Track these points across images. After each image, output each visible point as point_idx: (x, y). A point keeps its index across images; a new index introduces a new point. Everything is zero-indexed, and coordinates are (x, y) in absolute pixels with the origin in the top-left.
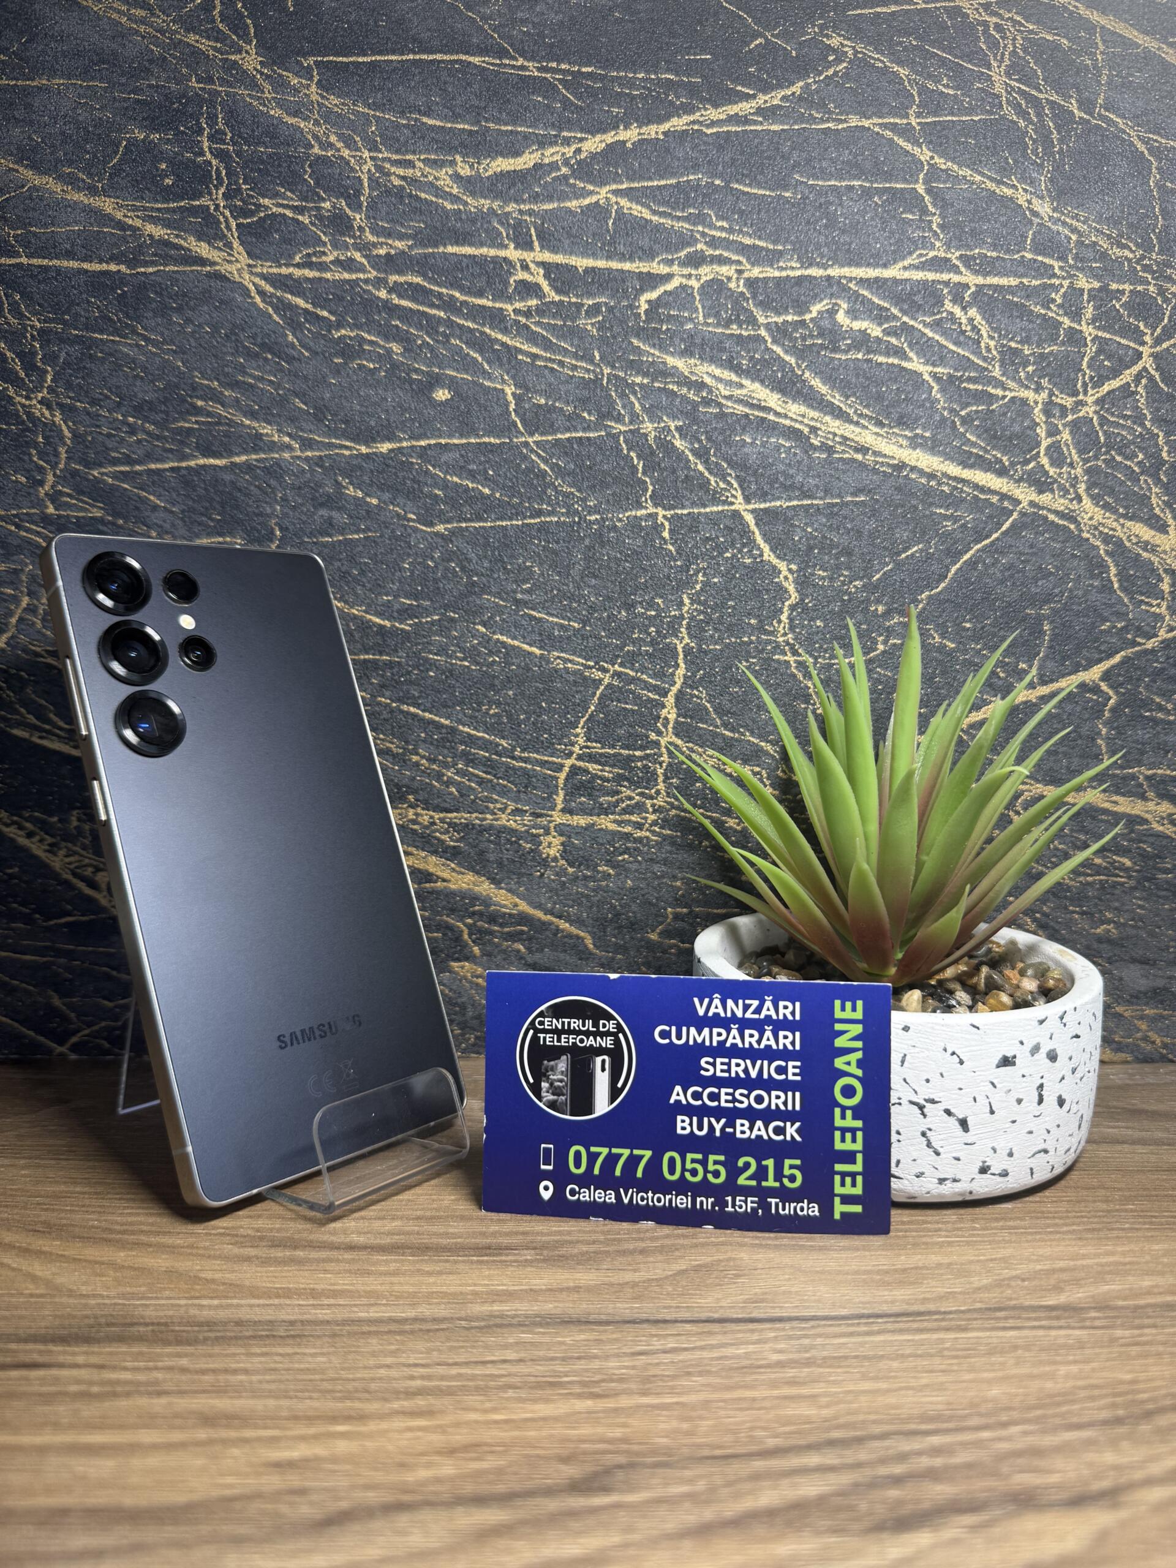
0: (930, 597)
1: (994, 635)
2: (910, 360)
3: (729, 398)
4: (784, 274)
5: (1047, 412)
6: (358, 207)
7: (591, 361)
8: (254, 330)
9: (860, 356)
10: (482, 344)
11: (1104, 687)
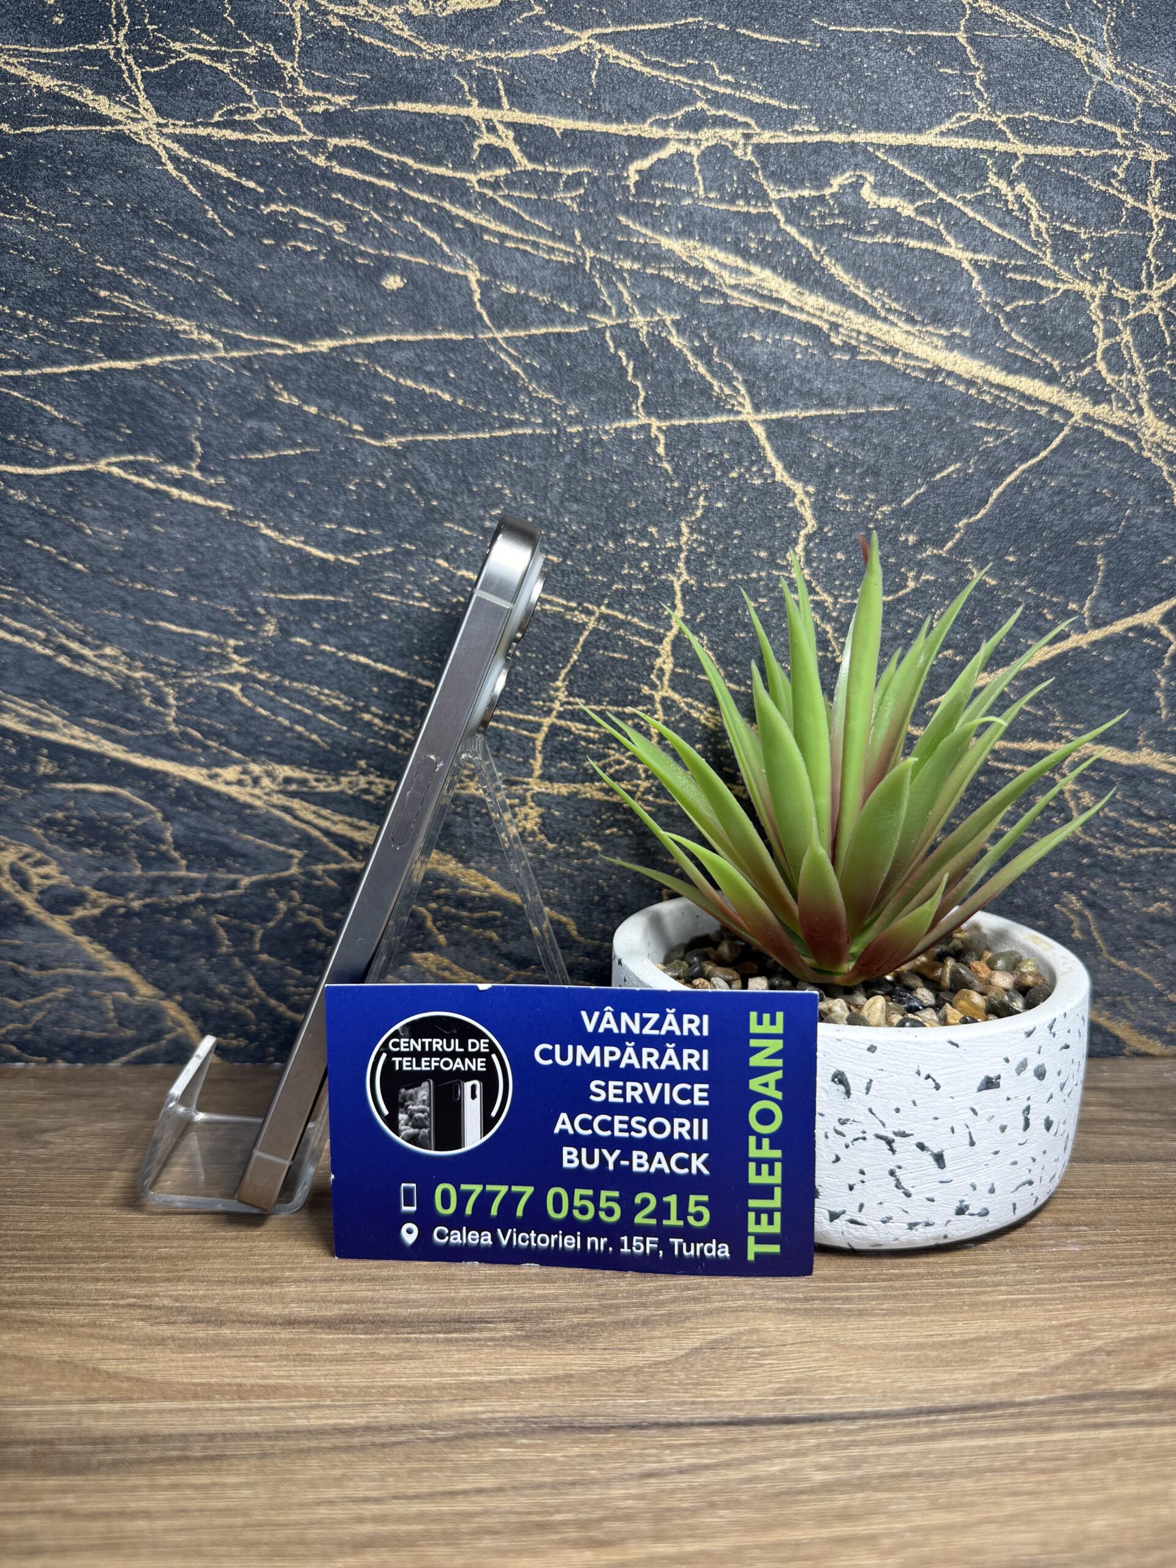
0: (968, 525)
1: (1041, 570)
2: (948, 244)
3: (735, 287)
4: (800, 139)
5: (1105, 308)
6: (289, 54)
7: (571, 242)
8: (166, 204)
9: (888, 239)
10: (441, 221)
11: (1164, 631)
